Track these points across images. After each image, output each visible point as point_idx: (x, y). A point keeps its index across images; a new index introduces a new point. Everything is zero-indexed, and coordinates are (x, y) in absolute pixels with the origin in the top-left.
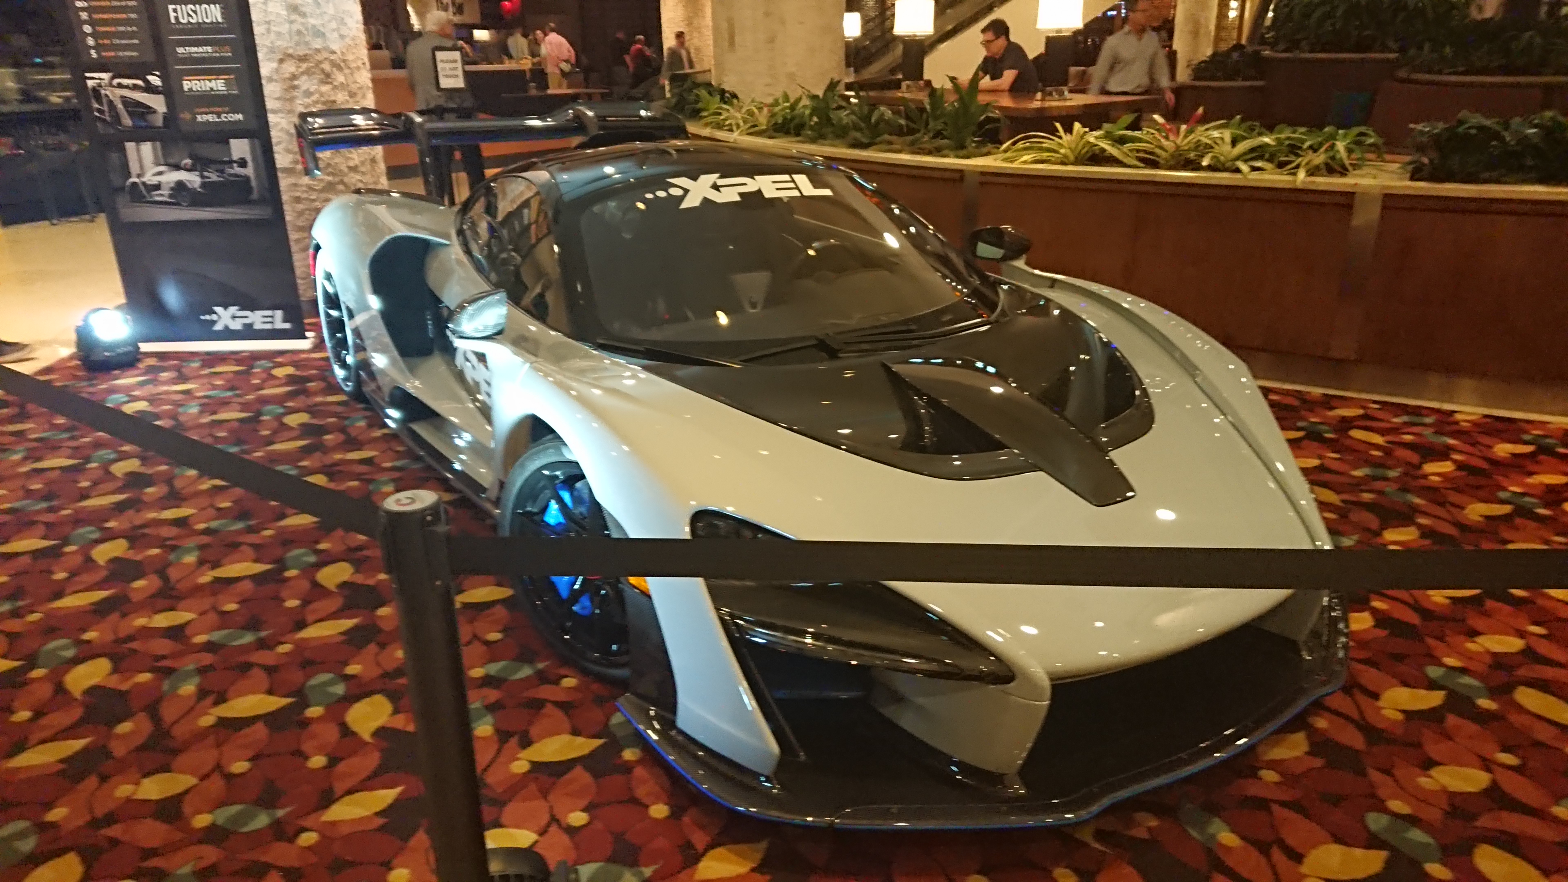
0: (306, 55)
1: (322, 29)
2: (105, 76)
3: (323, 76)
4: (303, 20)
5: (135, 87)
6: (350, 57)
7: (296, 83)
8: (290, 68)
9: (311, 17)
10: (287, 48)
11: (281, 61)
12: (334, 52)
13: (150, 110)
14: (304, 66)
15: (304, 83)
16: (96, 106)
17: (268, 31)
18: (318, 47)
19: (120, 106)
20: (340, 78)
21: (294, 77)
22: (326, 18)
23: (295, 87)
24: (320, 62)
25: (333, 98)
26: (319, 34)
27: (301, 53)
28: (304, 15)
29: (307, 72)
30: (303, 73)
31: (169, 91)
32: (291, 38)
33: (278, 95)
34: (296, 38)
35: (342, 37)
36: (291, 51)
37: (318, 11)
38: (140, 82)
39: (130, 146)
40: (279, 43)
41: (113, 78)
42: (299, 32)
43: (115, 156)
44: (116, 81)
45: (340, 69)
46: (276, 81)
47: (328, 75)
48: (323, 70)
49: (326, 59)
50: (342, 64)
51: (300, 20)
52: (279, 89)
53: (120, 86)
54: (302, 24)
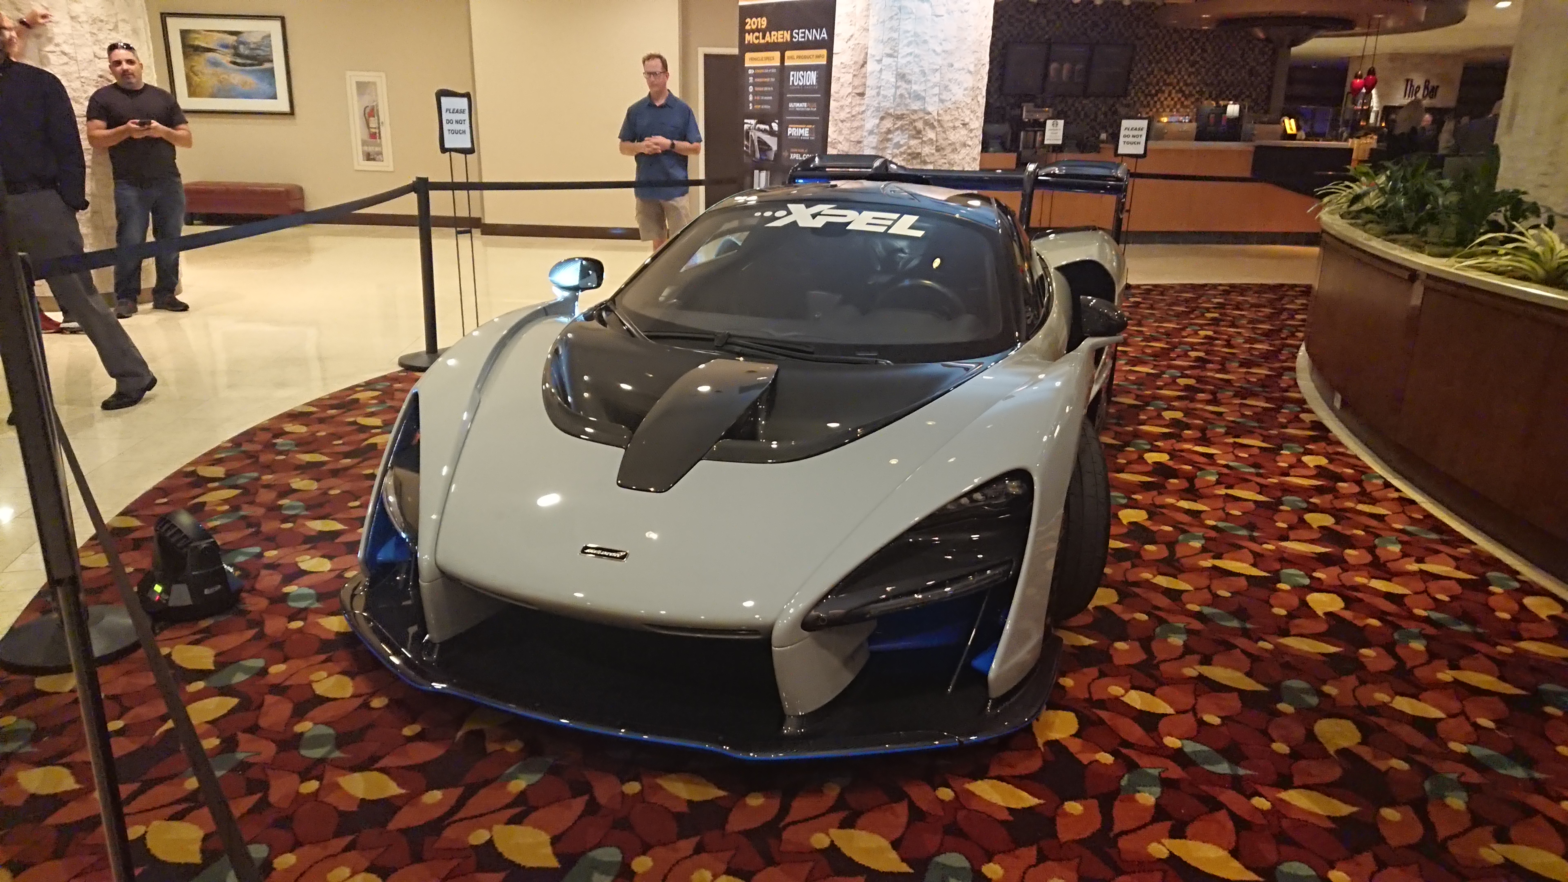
0: (903, 115)
1: (923, 94)
2: (753, 122)
3: (914, 132)
4: (908, 87)
5: (764, 131)
6: (946, 118)
7: (890, 136)
8: (888, 124)
9: (915, 83)
10: (888, 109)
11: (882, 119)
12: (929, 113)
13: (769, 148)
14: (899, 123)
15: (898, 137)
16: (746, 143)
17: (878, 94)
18: (916, 108)
19: (756, 144)
20: (931, 134)
21: (889, 131)
22: (930, 84)
23: (888, 140)
24: (914, 121)
25: (919, 151)
26: (918, 97)
27: (899, 113)
28: (909, 82)
29: (901, 128)
30: (897, 129)
31: (780, 135)
32: (894, 101)
33: (874, 145)
34: (898, 100)
35: (942, 101)
36: (891, 111)
37: (923, 79)
38: (767, 127)
39: (756, 172)
40: (882, 104)
41: (756, 124)
42: (901, 96)
43: (748, 179)
44: (758, 126)
45: (933, 127)
46: (876, 134)
47: (919, 132)
48: (915, 128)
49: (921, 118)
50: (936, 124)
51: (904, 85)
52: (875, 140)
53: (759, 130)
54: (906, 89)
